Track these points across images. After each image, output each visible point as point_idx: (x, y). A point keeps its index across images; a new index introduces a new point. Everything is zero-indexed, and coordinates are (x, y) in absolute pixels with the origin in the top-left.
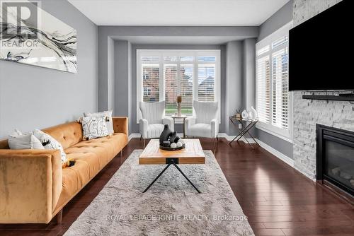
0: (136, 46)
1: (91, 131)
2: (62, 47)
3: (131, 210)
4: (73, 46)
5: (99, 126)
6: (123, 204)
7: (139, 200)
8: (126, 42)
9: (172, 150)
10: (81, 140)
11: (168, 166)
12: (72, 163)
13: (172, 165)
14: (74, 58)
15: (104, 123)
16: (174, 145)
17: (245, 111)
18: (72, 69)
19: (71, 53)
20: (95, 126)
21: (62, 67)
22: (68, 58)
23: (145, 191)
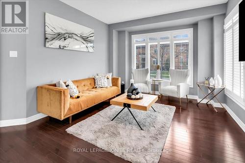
0: (131, 33)
1: (99, 83)
2: (85, 39)
3: (100, 127)
4: (92, 38)
5: (103, 81)
6: (98, 123)
7: (106, 124)
8: (124, 31)
9: (132, 99)
10: (93, 88)
11: (124, 108)
12: (78, 97)
13: (126, 108)
14: (92, 45)
15: (106, 80)
16: (133, 97)
17: (212, 78)
18: (91, 50)
19: (91, 42)
20: (100, 81)
21: (85, 50)
22: (89, 45)
23: (112, 120)
